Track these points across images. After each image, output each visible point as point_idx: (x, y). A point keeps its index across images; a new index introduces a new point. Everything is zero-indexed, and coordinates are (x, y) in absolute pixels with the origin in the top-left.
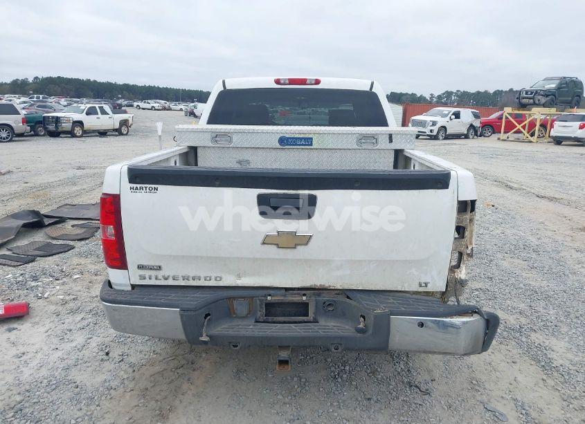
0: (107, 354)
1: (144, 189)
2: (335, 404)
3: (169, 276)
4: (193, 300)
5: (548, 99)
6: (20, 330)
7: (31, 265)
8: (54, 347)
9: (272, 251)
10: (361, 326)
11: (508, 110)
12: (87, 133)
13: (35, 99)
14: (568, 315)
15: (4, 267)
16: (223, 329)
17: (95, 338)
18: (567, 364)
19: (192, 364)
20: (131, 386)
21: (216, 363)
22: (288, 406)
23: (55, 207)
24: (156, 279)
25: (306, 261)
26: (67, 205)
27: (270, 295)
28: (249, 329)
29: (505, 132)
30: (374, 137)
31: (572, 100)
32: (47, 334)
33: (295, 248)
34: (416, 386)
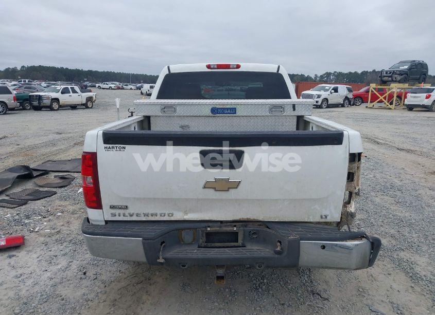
0: (85, 273)
1: (115, 148)
2: (257, 308)
3: (133, 214)
4: (152, 232)
5: (402, 77)
6: (18, 257)
7: (24, 206)
8: (44, 269)
9: (211, 193)
10: (279, 249)
11: (373, 86)
12: (62, 107)
13: (23, 83)
14: (426, 237)
15: (4, 209)
16: (174, 253)
17: (75, 261)
18: (429, 275)
19: (149, 280)
20: (104, 297)
21: (166, 279)
22: (222, 311)
23: (40, 162)
24: (124, 216)
25: (237, 200)
26: (49, 161)
27: (209, 227)
28: (194, 252)
29: (371, 102)
30: (281, 107)
31: (420, 77)
32: (39, 259)
33: (228, 191)
34: (318, 294)
